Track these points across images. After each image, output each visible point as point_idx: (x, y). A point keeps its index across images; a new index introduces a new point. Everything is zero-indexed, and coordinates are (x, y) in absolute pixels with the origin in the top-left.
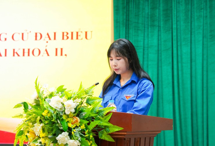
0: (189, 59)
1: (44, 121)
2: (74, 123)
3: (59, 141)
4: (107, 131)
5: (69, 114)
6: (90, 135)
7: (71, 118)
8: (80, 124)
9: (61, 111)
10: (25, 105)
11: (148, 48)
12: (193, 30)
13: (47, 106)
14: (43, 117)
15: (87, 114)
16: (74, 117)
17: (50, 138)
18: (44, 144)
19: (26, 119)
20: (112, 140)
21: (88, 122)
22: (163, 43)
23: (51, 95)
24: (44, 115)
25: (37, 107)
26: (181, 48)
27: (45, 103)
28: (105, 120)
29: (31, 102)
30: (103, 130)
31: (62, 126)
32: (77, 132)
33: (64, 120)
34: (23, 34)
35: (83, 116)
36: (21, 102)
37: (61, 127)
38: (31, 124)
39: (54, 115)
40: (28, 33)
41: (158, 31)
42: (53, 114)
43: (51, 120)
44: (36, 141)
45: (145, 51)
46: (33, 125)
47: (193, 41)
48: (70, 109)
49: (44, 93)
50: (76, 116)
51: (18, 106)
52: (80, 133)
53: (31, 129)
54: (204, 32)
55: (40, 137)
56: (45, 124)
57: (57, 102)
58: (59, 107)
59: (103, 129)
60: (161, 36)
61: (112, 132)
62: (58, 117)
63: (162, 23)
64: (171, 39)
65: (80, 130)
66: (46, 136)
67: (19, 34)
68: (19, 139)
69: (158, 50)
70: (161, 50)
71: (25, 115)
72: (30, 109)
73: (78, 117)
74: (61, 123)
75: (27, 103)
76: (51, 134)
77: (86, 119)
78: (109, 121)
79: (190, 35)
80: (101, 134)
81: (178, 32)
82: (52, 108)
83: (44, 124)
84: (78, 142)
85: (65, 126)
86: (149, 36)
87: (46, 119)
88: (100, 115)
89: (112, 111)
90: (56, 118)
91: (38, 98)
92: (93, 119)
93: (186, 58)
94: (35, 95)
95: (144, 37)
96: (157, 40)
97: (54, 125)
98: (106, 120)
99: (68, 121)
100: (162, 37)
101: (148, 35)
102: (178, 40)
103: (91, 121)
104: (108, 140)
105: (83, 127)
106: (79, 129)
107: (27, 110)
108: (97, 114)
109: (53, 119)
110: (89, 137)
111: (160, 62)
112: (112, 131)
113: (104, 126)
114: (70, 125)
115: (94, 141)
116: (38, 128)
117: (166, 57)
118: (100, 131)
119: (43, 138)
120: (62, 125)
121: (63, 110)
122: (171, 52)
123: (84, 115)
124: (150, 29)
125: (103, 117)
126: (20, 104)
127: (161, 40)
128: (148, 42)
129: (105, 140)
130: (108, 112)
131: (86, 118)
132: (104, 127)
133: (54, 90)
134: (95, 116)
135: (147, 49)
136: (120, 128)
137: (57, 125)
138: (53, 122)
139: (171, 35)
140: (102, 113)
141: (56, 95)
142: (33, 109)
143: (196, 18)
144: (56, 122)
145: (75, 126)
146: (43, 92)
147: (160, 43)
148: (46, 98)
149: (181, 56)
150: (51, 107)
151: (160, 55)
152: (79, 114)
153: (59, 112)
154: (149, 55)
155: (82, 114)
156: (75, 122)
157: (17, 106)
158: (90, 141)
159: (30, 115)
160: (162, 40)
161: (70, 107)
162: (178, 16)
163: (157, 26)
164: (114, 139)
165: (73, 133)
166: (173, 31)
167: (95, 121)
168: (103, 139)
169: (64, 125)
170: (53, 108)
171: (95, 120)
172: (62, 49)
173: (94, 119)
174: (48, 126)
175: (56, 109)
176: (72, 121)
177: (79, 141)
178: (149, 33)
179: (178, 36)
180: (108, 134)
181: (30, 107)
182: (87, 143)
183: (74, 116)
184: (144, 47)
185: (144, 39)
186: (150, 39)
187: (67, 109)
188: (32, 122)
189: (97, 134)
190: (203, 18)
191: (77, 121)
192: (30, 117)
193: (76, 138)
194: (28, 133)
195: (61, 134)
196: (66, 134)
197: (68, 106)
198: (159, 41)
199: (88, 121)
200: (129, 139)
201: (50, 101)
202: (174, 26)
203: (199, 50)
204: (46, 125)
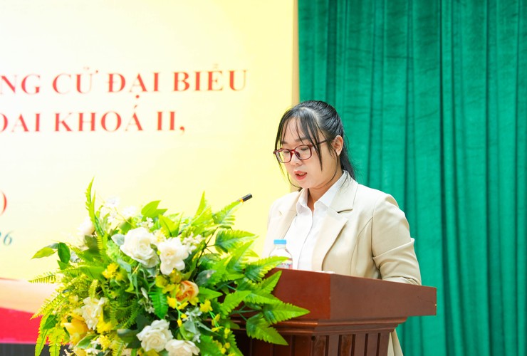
0: (483, 139)
1: (108, 290)
2: (183, 298)
3: (146, 342)
4: (268, 317)
5: (172, 274)
6: (224, 329)
7: (175, 283)
8: (200, 299)
9: (151, 266)
10: (62, 250)
11: (382, 110)
12: (492, 68)
13: (113, 254)
14: (106, 282)
15: (218, 275)
16: (183, 283)
17: (121, 336)
18: (108, 349)
19: (63, 286)
20: (280, 341)
21: (220, 294)
22: (417, 98)
23: (127, 226)
24: (107, 276)
25: (91, 255)
26: (462, 112)
27: (111, 245)
28: (262, 288)
29: (76, 242)
30: (256, 316)
31: (153, 303)
32: (191, 320)
33: (159, 290)
34: (79, 77)
35: (207, 280)
36: (52, 243)
37: (151, 308)
38: (76, 298)
39: (133, 277)
40: (91, 75)
41: (408, 69)
42: (128, 275)
43: (124, 290)
44: (87, 342)
45: (374, 118)
46: (80, 301)
47: (492, 96)
48: (173, 261)
49: (110, 220)
50: (190, 280)
51: (44, 253)
52: (197, 322)
53: (75, 312)
54: (520, 72)
55: (98, 332)
56: (111, 300)
57: (140, 242)
58: (145, 255)
59: (257, 312)
60: (413, 81)
61: (280, 321)
62: (143, 281)
63: (416, 51)
64: (438, 89)
65: (199, 315)
66: (113, 329)
67: (70, 76)
68: (50, 337)
69: (407, 118)
70: (413, 116)
71: (61, 276)
72: (74, 260)
73: (195, 282)
74: (150, 296)
75: (67, 245)
76: (125, 324)
77: (215, 286)
78: (272, 293)
79: (484, 80)
80: (252, 327)
81: (456, 72)
82: (127, 259)
83: (109, 298)
84: (193, 344)
85: (160, 304)
86: (385, 82)
87: (113, 285)
88: (249, 276)
89: (281, 267)
90: (138, 284)
91: (93, 234)
92: (232, 286)
93: (475, 137)
94: (87, 226)
95: (373, 84)
96: (404, 92)
97: (133, 301)
98: (264, 291)
99: (168, 293)
100: (417, 83)
101: (382, 78)
102: (456, 92)
103: (226, 293)
104: (270, 342)
105: (206, 307)
106: (196, 313)
107: (67, 263)
108: (242, 275)
109: (128, 286)
110: (222, 332)
111: (410, 146)
112: (280, 318)
113: (260, 305)
114: (173, 302)
115: (235, 343)
116: (93, 308)
117: (425, 134)
118: (250, 319)
119: (104, 335)
120: (152, 301)
121: (157, 263)
122: (438, 121)
123: (208, 276)
124: (386, 64)
125: (257, 282)
126: (50, 249)
127: (413, 91)
128: (382, 95)
129: (263, 340)
130: (270, 269)
131: (214, 283)
132: (259, 308)
133: (134, 212)
134: (237, 280)
135: (379, 113)
136: (300, 311)
137: (140, 302)
138: (129, 294)
139: (438, 78)
140: (257, 270)
141: (140, 226)
142: (82, 261)
143: (499, 37)
144: (137, 293)
145: (186, 304)
146: (106, 218)
147: (410, 100)
148: (115, 232)
149: (463, 132)
150: (125, 255)
151: (410, 128)
152: (197, 274)
153: (145, 269)
154: (385, 127)
155: (205, 275)
156: (186, 295)
157: (40, 254)
158: (223, 344)
159: (74, 276)
160: (417, 92)
161: (172, 257)
162: (455, 32)
163: (404, 58)
164: (285, 336)
165: (179, 322)
166: (444, 69)
167: (237, 292)
168: (258, 338)
169: (158, 302)
170: (130, 258)
171: (238, 289)
172: (172, 114)
173: (234, 286)
174: (118, 305)
175: (139, 260)
176: (178, 293)
177: (196, 343)
178: (386, 75)
179: (456, 81)
180: (271, 326)
181: (74, 256)
182: (216, 347)
183: (183, 280)
184: (372, 109)
185: (372, 90)
186: (386, 90)
187: (165, 260)
188: (78, 294)
189: (243, 325)
190: (516, 36)
191: (191, 292)
192: (74, 280)
193: (189, 335)
194: (69, 321)
195: (150, 325)
196: (162, 324)
197: (168, 254)
198: (410, 95)
199: (220, 291)
200: (325, 338)
201: (123, 240)
202: (447, 58)
203: (507, 115)
204: (114, 302)
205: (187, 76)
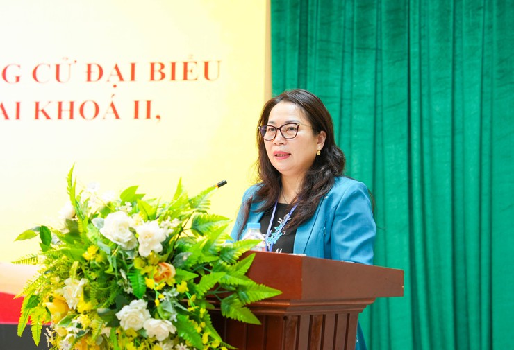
172: (149, 103)
205: (163, 66)
